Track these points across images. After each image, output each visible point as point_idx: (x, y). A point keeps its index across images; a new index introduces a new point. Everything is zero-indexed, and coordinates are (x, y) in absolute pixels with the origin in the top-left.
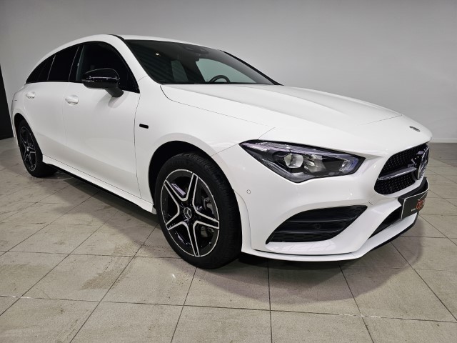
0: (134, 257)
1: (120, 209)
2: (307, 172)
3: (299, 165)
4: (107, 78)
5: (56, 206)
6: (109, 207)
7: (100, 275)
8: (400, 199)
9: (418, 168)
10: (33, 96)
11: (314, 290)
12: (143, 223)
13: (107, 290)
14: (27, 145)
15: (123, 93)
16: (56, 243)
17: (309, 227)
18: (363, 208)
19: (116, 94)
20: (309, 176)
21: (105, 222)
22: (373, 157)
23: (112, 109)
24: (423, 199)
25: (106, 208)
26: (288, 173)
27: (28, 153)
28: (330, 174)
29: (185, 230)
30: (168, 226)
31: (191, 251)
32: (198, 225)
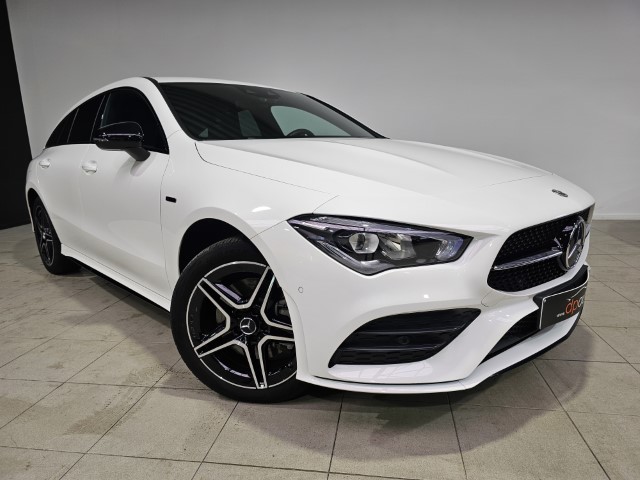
0: (153, 388)
1: (154, 318)
2: (384, 259)
3: (373, 249)
4: (130, 135)
5: (68, 314)
6: (139, 315)
7: (97, 413)
8: (537, 299)
9: (564, 250)
11: (404, 439)
13: (99, 436)
14: (43, 231)
15: (149, 155)
16: (51, 367)
17: (392, 341)
18: (475, 313)
19: (141, 156)
20: (386, 265)
21: (129, 335)
22: (484, 236)
23: (134, 178)
24: (577, 298)
25: (134, 316)
26: (354, 261)
27: (44, 241)
28: (419, 261)
29: (240, 351)
30: (199, 351)
31: (250, 382)
32: (269, 342)
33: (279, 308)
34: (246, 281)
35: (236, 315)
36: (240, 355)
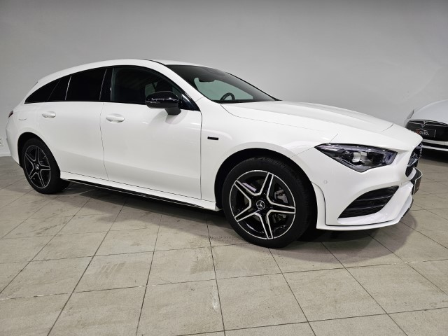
0: (212, 247)
3: (358, 160)
7: (196, 262)
8: (412, 181)
10: (53, 115)
12: (193, 222)
13: (213, 272)
14: (37, 163)
15: (180, 112)
16: (133, 245)
17: (366, 204)
19: (173, 112)
20: (367, 167)
21: (158, 224)
22: (403, 151)
23: (171, 125)
26: (355, 166)
27: (37, 171)
28: (380, 164)
29: (258, 219)
30: (237, 218)
31: (264, 235)
32: (272, 213)
33: (277, 195)
34: (258, 181)
35: (254, 199)
36: (258, 221)
